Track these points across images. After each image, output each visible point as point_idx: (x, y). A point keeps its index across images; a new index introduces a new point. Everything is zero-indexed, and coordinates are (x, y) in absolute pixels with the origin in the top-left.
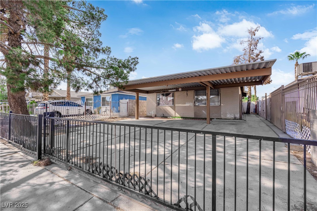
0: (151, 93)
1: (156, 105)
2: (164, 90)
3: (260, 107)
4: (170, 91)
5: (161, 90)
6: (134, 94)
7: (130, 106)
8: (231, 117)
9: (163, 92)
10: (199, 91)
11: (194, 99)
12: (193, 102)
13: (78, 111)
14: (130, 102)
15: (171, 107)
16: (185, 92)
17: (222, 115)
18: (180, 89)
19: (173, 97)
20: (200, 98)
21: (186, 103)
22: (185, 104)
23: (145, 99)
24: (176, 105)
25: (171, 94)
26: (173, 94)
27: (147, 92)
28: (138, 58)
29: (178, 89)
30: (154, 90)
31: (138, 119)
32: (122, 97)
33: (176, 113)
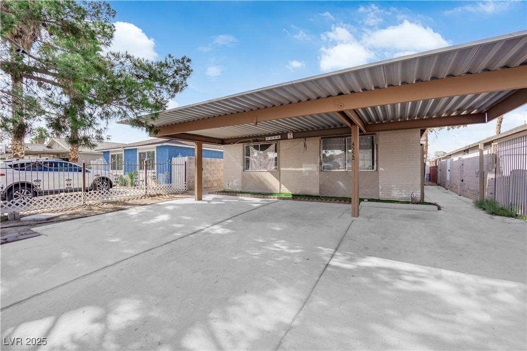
0: (230, 144)
1: (242, 168)
2: (257, 136)
3: (448, 173)
4: (269, 138)
5: (249, 137)
6: (193, 145)
7: (190, 170)
8: (401, 196)
9: (254, 141)
10: (332, 139)
11: (320, 157)
12: (319, 162)
13: (66, 182)
14: (190, 163)
15: (271, 172)
16: (301, 142)
17: (380, 193)
18: (290, 136)
19: (276, 151)
20: (330, 153)
21: (303, 165)
22: (301, 167)
23: (220, 155)
24: (282, 169)
25: (273, 147)
26: (276, 146)
27: (222, 142)
28: (189, 61)
29: (286, 134)
30: (235, 138)
31: (200, 199)
32: (175, 152)
33: (282, 186)
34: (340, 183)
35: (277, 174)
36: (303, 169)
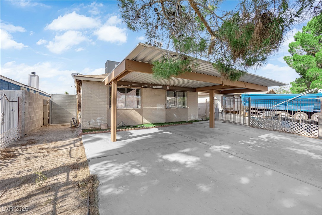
4: (155, 87)
8: (193, 118)
12: (165, 103)
15: (136, 110)
17: (188, 118)
18: (168, 88)
22: (156, 106)
24: (144, 107)
29: (166, 86)
33: (144, 119)
34: (175, 115)
35: (140, 111)
36: (157, 108)
